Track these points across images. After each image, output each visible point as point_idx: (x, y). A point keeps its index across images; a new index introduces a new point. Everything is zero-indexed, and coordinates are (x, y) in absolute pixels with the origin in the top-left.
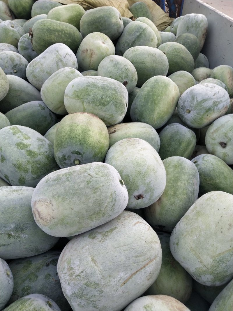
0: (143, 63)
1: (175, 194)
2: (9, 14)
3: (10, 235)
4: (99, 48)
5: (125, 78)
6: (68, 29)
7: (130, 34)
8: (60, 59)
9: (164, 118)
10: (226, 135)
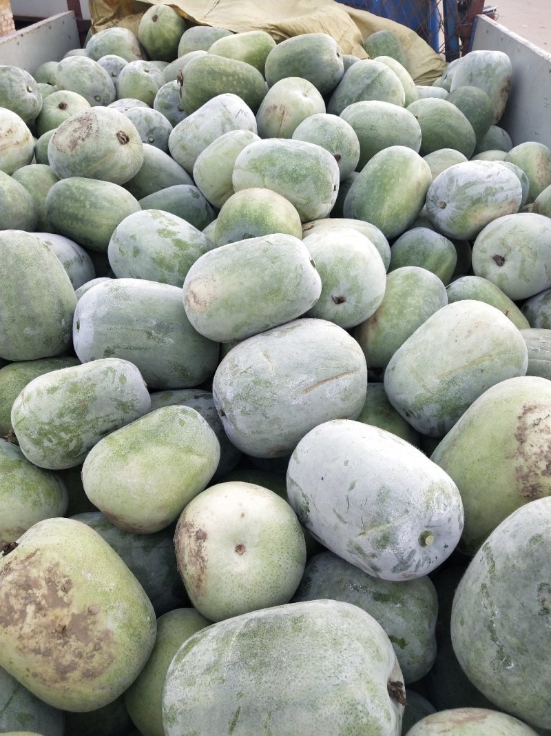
0: (372, 128)
1: (401, 313)
2: (138, 51)
3: (150, 334)
4: (296, 104)
5: (336, 149)
6: (244, 72)
7: (353, 81)
8: (228, 119)
9: (400, 217)
10: (503, 243)
